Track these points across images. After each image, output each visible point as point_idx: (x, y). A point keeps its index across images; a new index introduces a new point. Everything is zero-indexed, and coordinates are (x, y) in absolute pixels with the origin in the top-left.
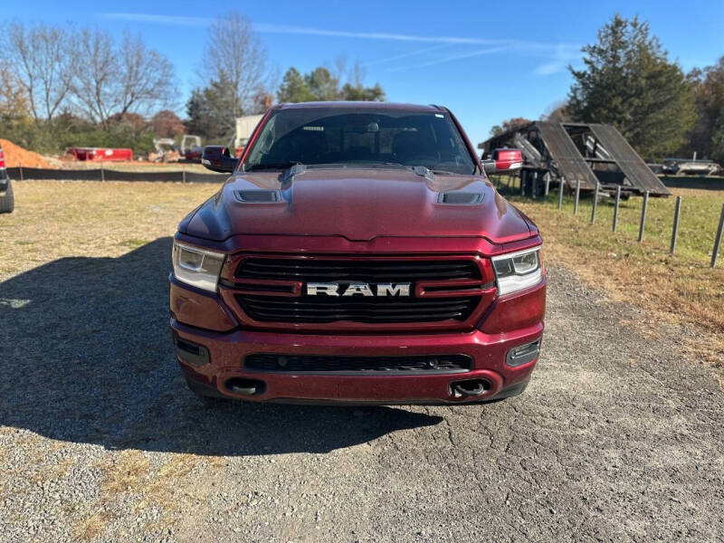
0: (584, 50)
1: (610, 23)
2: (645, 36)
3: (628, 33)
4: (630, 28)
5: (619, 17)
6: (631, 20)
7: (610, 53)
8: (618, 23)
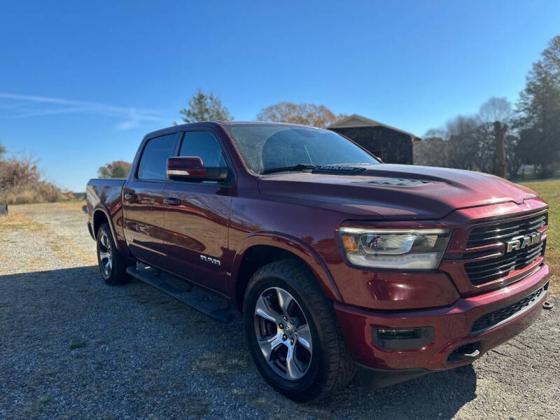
0: (182, 112)
1: (196, 96)
2: (220, 106)
3: (208, 104)
4: (209, 101)
5: (202, 93)
6: (209, 95)
7: (200, 116)
8: (201, 97)
